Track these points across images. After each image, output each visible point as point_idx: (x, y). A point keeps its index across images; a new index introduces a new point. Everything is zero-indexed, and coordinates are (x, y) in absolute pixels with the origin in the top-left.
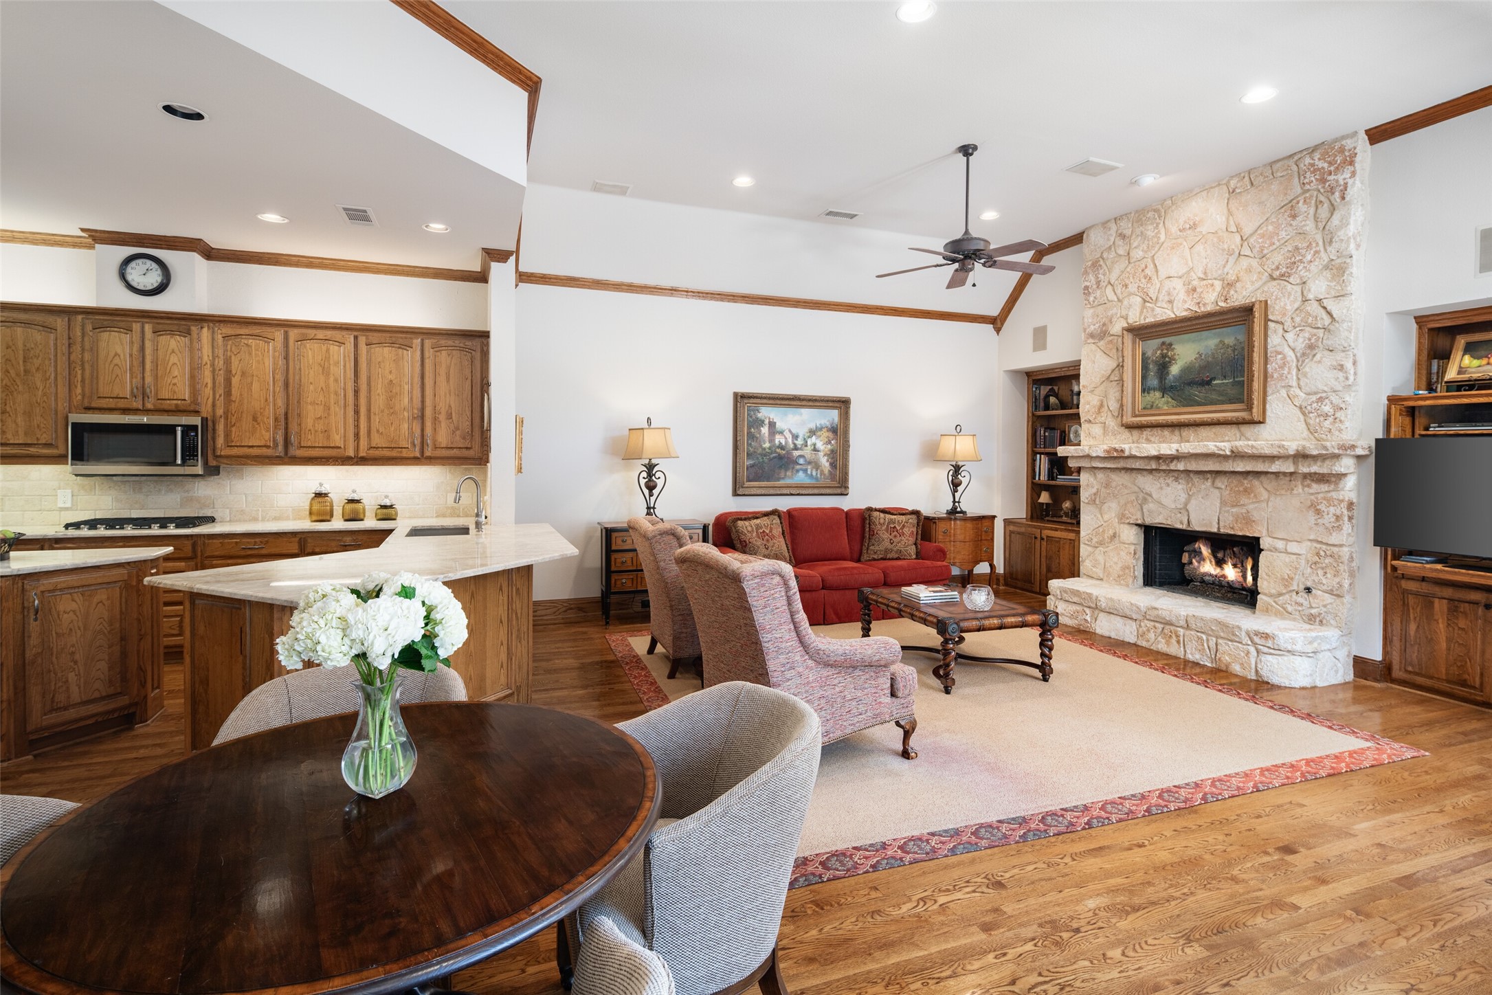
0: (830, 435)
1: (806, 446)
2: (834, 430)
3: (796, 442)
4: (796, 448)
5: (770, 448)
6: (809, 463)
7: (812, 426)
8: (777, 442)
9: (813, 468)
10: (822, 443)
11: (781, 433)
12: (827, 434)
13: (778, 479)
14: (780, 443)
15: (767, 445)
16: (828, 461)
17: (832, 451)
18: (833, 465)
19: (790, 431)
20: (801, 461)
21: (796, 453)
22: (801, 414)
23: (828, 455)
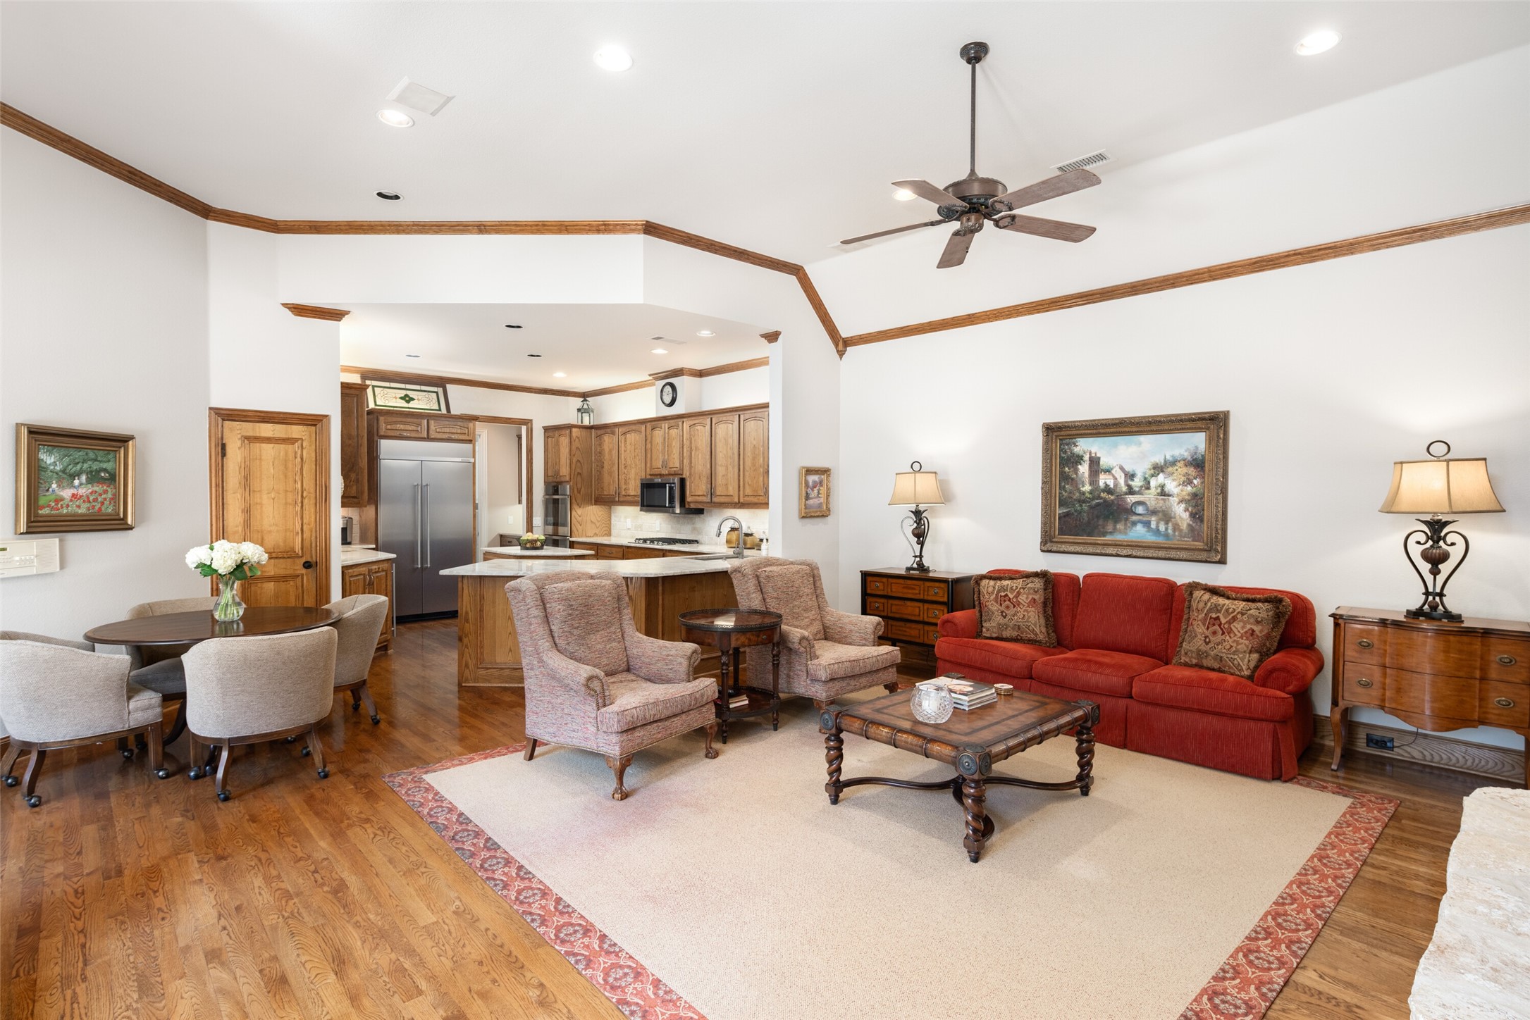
0: (1192, 471)
1: (1148, 488)
2: (1198, 464)
3: (1130, 483)
4: (1131, 491)
5: (1091, 492)
6: (1154, 512)
7: (1159, 459)
8: (1101, 484)
9: (1161, 520)
10: (1175, 483)
11: (1108, 471)
12: (1185, 470)
13: (1104, 534)
14: (1107, 485)
15: (1087, 488)
16: (1186, 510)
17: (1195, 495)
18: (1197, 516)
19: (1122, 468)
20: (1140, 510)
21: (1131, 499)
22: (1140, 444)
23: (1187, 502)
